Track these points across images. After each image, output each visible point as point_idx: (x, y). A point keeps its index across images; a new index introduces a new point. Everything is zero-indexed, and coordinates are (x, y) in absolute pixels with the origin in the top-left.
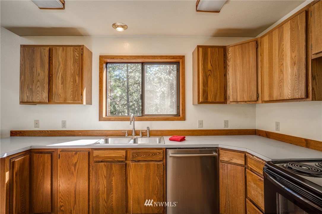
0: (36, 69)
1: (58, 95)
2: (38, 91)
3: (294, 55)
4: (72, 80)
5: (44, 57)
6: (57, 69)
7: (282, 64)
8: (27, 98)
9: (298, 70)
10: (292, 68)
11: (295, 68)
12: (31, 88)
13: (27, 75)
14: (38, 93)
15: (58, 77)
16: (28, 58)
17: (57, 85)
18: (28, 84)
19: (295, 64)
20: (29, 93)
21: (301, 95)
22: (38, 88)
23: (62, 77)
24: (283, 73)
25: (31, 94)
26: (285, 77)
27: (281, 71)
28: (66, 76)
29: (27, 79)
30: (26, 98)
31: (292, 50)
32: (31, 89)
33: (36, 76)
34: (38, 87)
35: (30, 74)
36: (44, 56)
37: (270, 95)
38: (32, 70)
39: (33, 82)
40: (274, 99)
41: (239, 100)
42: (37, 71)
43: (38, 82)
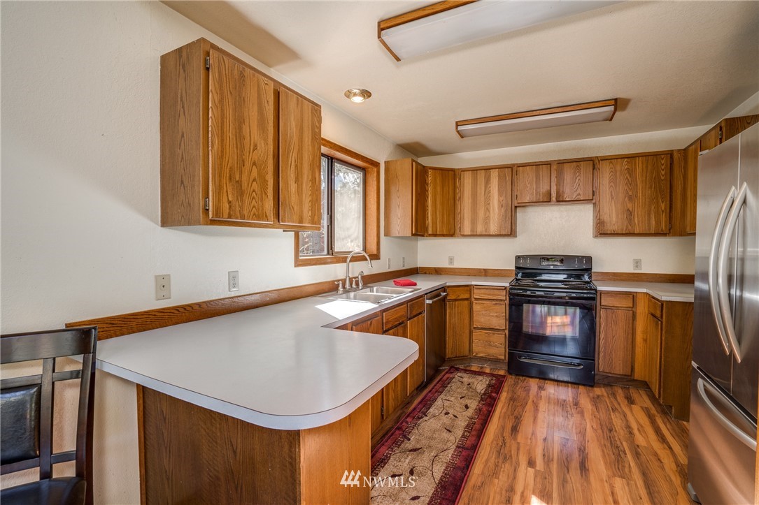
0: (248, 130)
1: (290, 208)
2: (254, 191)
3: (501, 199)
4: (310, 177)
5: (266, 105)
6: (289, 145)
7: (489, 204)
8: (230, 207)
9: (506, 212)
10: (500, 210)
11: (503, 210)
12: (237, 179)
13: (228, 138)
14: (254, 198)
15: (290, 163)
16: (231, 93)
17: (288, 184)
18: (231, 168)
19: (502, 206)
20: (233, 194)
21: (508, 232)
22: (255, 183)
23: (296, 166)
24: (489, 211)
25: (238, 199)
26: (492, 215)
27: (488, 210)
28: (302, 164)
29: (228, 150)
30: (228, 206)
31: (500, 194)
32: (237, 182)
33: (250, 149)
34: (254, 180)
35: (236, 139)
36: (266, 102)
37: (472, 230)
38: (240, 128)
39: (244, 166)
40: (478, 234)
41: (438, 233)
42: (252, 139)
43: (254, 166)
